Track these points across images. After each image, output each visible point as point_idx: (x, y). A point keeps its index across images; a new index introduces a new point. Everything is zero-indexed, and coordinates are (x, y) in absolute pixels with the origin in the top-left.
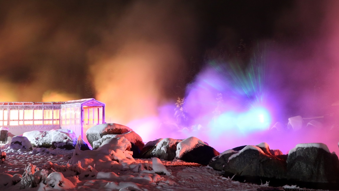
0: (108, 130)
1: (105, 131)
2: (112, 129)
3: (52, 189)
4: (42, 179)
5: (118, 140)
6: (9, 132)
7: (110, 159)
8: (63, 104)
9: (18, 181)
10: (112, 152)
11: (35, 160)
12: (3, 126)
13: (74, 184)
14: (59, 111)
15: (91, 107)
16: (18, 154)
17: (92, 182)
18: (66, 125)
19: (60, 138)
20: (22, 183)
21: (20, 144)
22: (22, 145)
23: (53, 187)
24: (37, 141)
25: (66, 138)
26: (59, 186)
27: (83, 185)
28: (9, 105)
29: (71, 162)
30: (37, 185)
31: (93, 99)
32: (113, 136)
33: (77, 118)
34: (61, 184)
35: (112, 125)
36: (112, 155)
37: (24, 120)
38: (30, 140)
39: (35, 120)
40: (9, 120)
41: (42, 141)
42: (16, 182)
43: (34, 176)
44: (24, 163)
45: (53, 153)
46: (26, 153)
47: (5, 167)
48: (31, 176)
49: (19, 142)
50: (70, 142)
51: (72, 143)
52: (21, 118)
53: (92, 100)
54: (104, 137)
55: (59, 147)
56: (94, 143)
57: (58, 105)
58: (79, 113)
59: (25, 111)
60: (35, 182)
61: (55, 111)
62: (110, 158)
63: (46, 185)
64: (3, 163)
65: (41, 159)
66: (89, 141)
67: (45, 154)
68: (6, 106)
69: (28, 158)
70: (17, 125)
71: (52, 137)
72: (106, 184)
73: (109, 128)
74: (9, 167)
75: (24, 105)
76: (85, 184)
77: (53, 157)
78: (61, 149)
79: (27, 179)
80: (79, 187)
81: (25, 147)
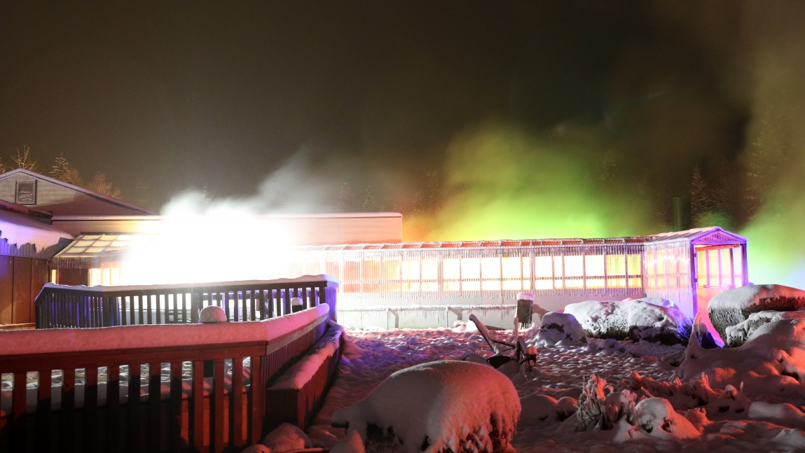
0: (762, 301)
1: (754, 302)
2: (771, 299)
3: (646, 437)
4: (625, 411)
5: (793, 325)
6: (534, 303)
7: (776, 372)
8: (647, 240)
9: (568, 412)
10: (782, 354)
11: (595, 366)
12: (522, 290)
13: (697, 428)
14: (638, 256)
15: (713, 247)
16: (558, 352)
17: (742, 424)
18: (657, 288)
19: (646, 318)
20: (579, 419)
21: (560, 329)
22: (563, 331)
23: (649, 431)
24: (596, 324)
25: (660, 319)
26: (662, 429)
27: (718, 431)
28: (533, 247)
29: (680, 375)
30: (614, 424)
31: (717, 227)
32: (776, 317)
33: (681, 271)
34: (668, 425)
35: (770, 287)
36: (781, 361)
37: (564, 278)
38: (580, 322)
39: (587, 278)
40: (533, 278)
41: (606, 324)
42: (564, 415)
43: (605, 403)
44: (573, 373)
45: (633, 352)
46: (574, 351)
47: (535, 379)
48: (598, 404)
49: (558, 325)
50: (671, 328)
51: (675, 329)
52: (558, 274)
53: (714, 231)
54: (754, 317)
55: (645, 339)
56: (728, 330)
57: (638, 244)
58: (685, 261)
59: (566, 257)
60: (608, 419)
61: (630, 257)
62: (776, 368)
63: (635, 427)
64: (531, 371)
65: (609, 365)
66: (715, 326)
67: (615, 353)
68: (527, 249)
69: (579, 362)
70: (551, 288)
71: (629, 315)
72: (777, 434)
73: (764, 296)
74: (544, 379)
75: (564, 246)
76: (722, 430)
77: (635, 360)
78: (650, 342)
79: (589, 410)
80: (710, 437)
81: (571, 336)
